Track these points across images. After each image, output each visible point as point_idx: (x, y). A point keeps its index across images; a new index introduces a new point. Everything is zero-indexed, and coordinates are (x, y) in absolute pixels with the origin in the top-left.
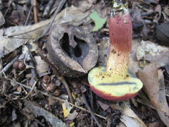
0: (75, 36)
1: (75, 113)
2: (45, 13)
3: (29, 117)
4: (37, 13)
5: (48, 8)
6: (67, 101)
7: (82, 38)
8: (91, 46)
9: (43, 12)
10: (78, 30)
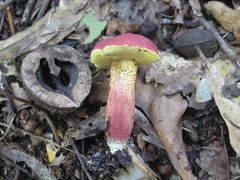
0: (56, 60)
1: (62, 157)
2: (24, 19)
3: (8, 163)
4: (14, 20)
5: (27, 11)
6: (51, 141)
7: (66, 60)
8: (79, 66)
9: (21, 16)
10: (59, 50)
